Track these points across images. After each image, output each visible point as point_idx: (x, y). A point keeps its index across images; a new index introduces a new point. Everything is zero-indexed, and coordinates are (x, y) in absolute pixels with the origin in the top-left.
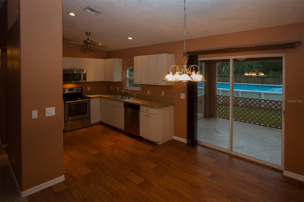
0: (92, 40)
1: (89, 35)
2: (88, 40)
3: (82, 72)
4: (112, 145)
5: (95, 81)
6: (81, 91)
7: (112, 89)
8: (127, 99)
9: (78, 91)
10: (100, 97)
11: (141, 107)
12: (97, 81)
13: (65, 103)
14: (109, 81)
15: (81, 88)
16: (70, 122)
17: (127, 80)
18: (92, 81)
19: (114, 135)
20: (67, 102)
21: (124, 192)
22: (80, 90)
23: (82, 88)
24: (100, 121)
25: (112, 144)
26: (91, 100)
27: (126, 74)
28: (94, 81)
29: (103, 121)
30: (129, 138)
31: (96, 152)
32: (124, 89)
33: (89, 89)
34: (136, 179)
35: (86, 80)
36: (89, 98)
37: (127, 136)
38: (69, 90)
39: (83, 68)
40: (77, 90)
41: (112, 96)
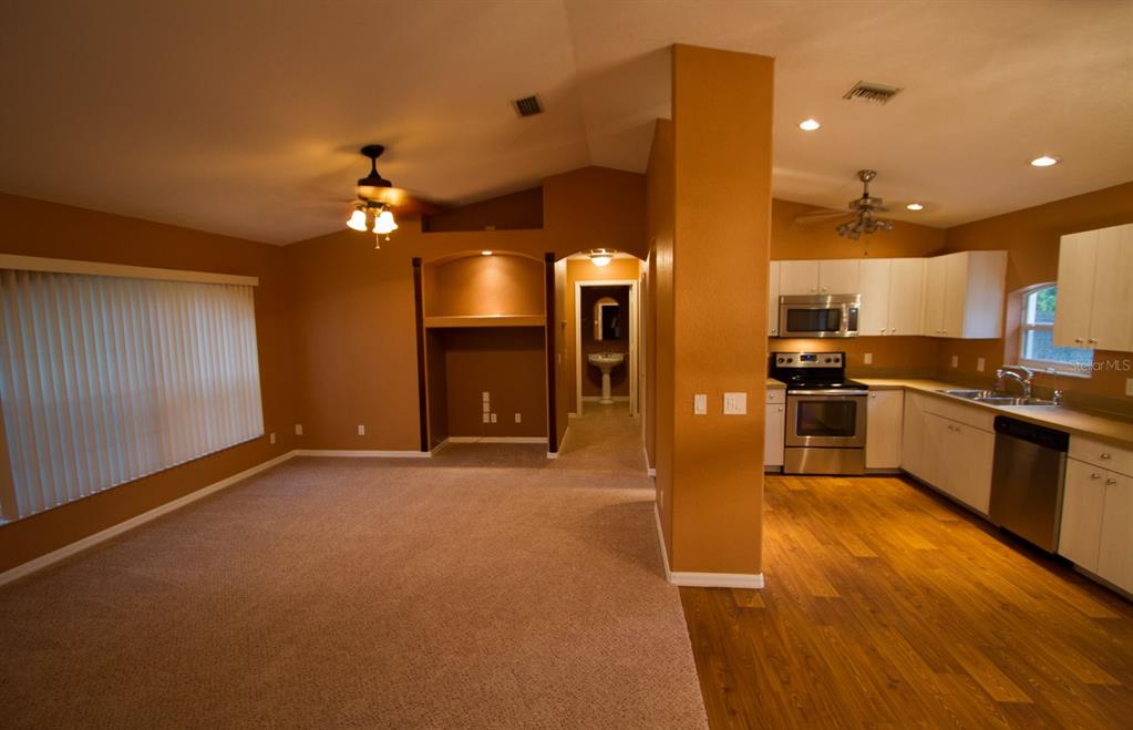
0: (878, 197)
1: (868, 181)
2: (866, 196)
3: (844, 306)
4: (925, 551)
5: (890, 334)
6: (839, 365)
7: (955, 365)
8: (1014, 404)
9: (832, 365)
10: (904, 389)
11: (1074, 442)
12: (895, 334)
13: (787, 395)
14: (945, 335)
15: (839, 356)
16: (806, 450)
17: (1023, 336)
18: (879, 334)
19: (944, 522)
20: (795, 392)
21: (936, 697)
22: (837, 361)
23: (843, 354)
24: (899, 469)
25: (926, 545)
26: (871, 394)
27: (1024, 308)
28: (884, 334)
29: (908, 468)
30: (1005, 548)
31: (865, 552)
32: (1005, 366)
33: (868, 359)
34: (999, 685)
35: (855, 330)
36: (865, 387)
37: (999, 540)
38: (804, 358)
39: (848, 292)
40: (829, 361)
41: (948, 391)
